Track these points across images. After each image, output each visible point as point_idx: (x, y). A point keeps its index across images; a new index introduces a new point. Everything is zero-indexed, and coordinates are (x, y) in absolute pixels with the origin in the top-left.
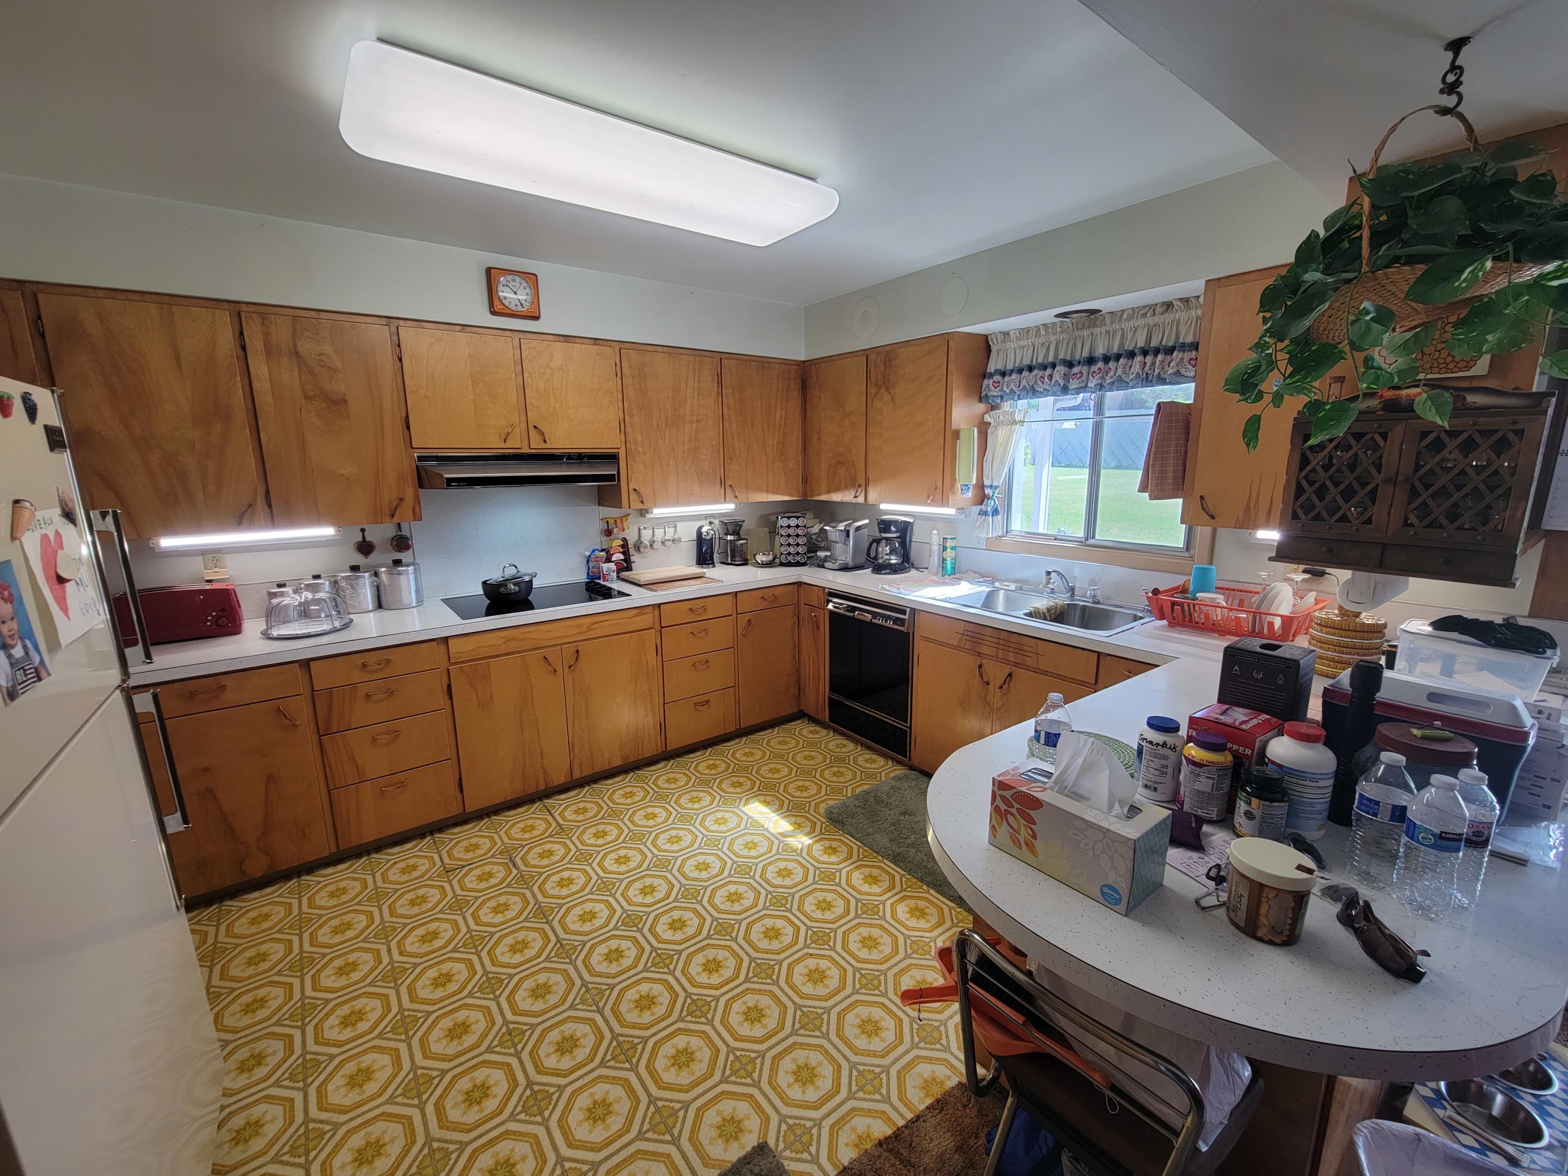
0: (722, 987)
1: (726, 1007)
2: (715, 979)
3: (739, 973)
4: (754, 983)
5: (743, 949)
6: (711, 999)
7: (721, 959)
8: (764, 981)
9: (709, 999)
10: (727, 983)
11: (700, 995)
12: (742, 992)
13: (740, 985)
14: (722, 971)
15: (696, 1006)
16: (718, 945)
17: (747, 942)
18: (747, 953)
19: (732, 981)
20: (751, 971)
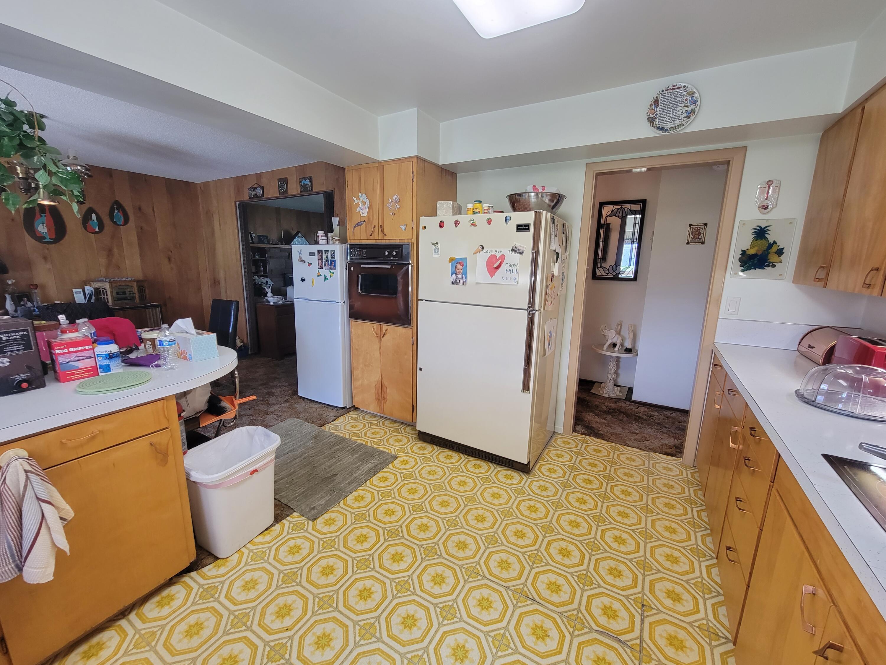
0: (353, 582)
1: (347, 570)
2: (360, 585)
3: (344, 595)
4: (331, 591)
5: (346, 616)
6: (358, 572)
7: (361, 602)
8: (324, 595)
9: (359, 571)
10: (350, 585)
11: (366, 572)
12: (339, 582)
13: (341, 587)
14: (357, 592)
15: (365, 565)
16: (367, 613)
17: (344, 624)
18: (342, 613)
19: (348, 588)
20: (335, 599)
